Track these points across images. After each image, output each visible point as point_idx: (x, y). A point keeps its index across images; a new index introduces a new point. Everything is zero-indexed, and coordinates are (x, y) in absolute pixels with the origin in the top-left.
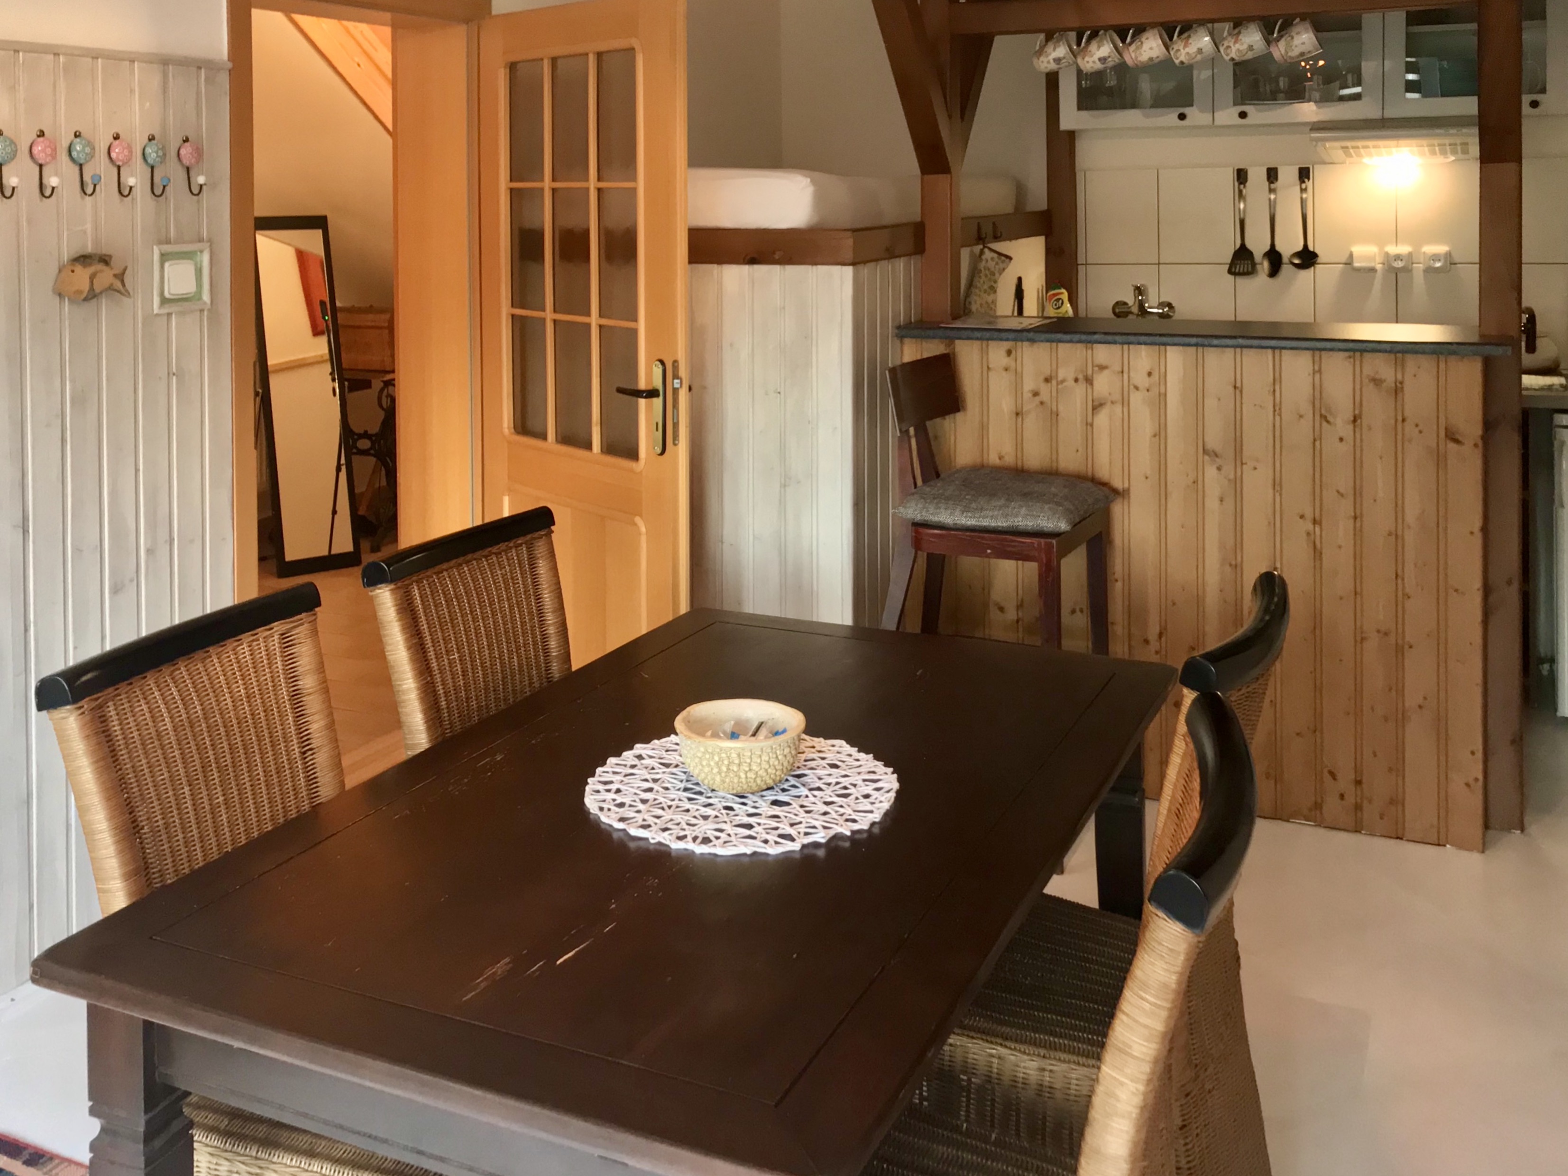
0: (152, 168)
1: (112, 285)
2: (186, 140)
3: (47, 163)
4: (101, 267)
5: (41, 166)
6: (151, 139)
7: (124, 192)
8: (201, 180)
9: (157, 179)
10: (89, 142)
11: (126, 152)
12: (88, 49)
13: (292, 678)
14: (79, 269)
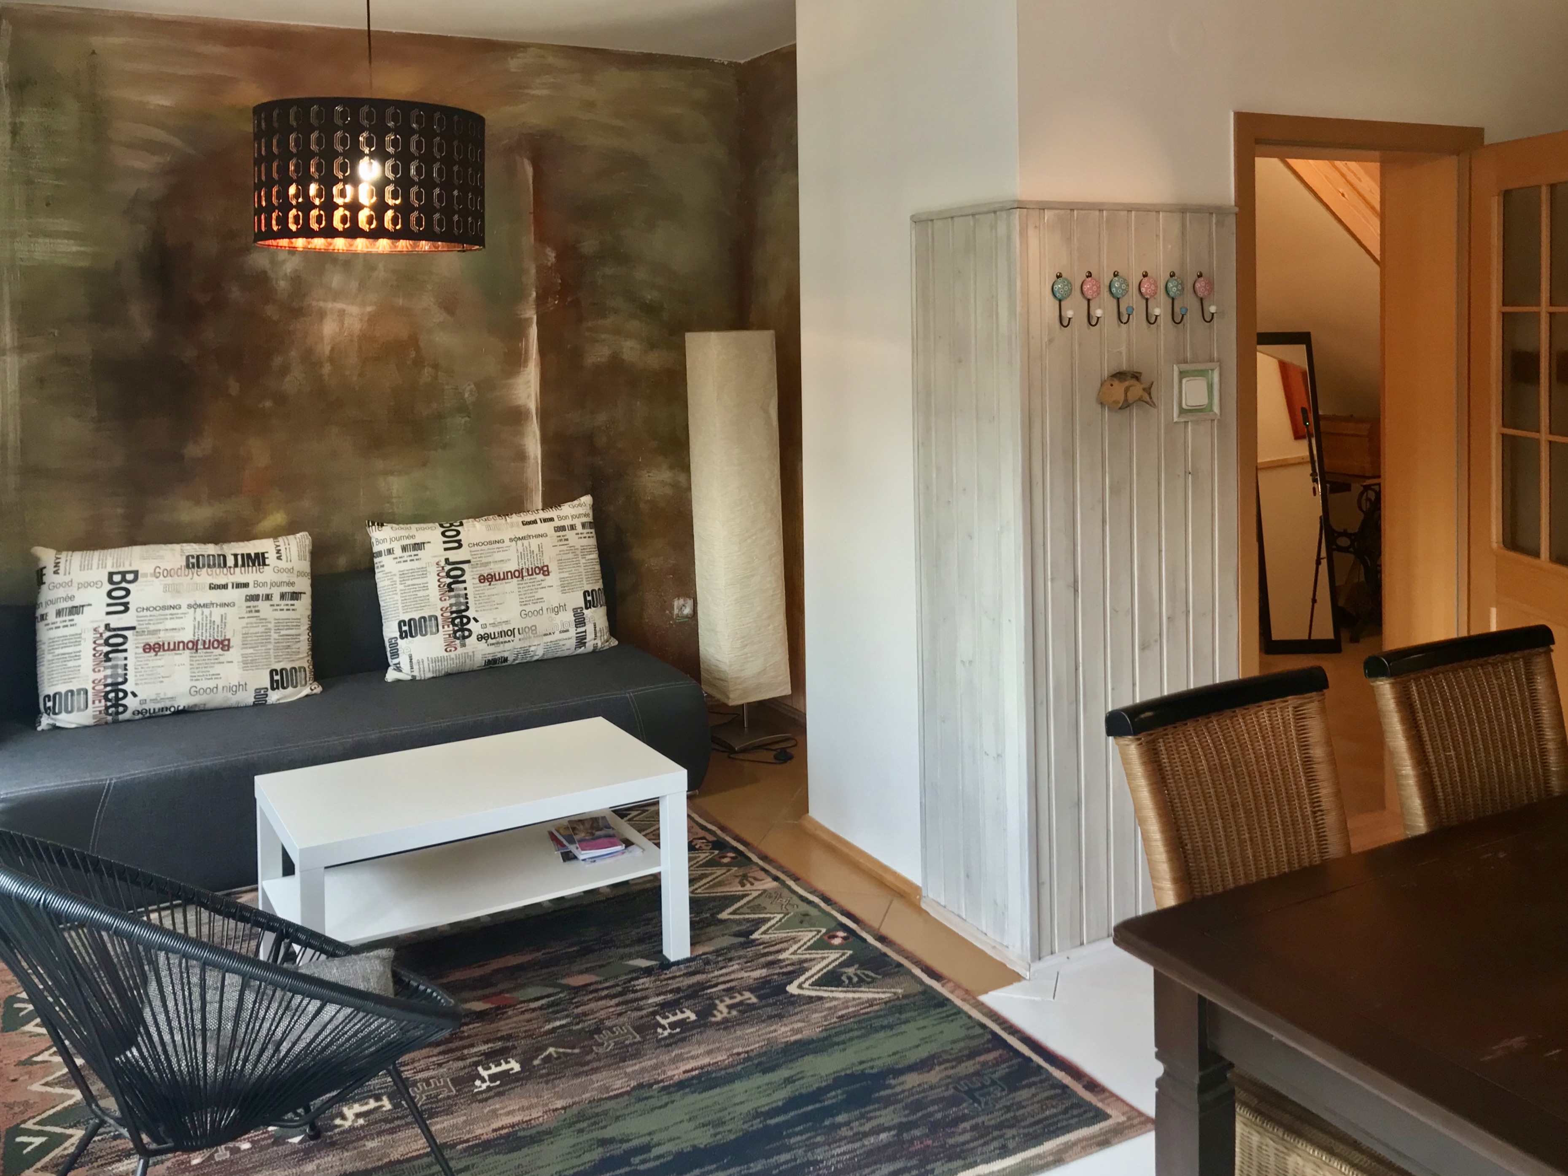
0: (1173, 299)
1: (1142, 396)
2: (1200, 276)
3: (1094, 298)
4: (1133, 382)
5: (1089, 300)
6: (1172, 275)
7: (1151, 320)
8: (1213, 309)
9: (1177, 309)
10: (1125, 280)
11: (1153, 287)
12: (1124, 205)
13: (1304, 747)
14: (1116, 383)
